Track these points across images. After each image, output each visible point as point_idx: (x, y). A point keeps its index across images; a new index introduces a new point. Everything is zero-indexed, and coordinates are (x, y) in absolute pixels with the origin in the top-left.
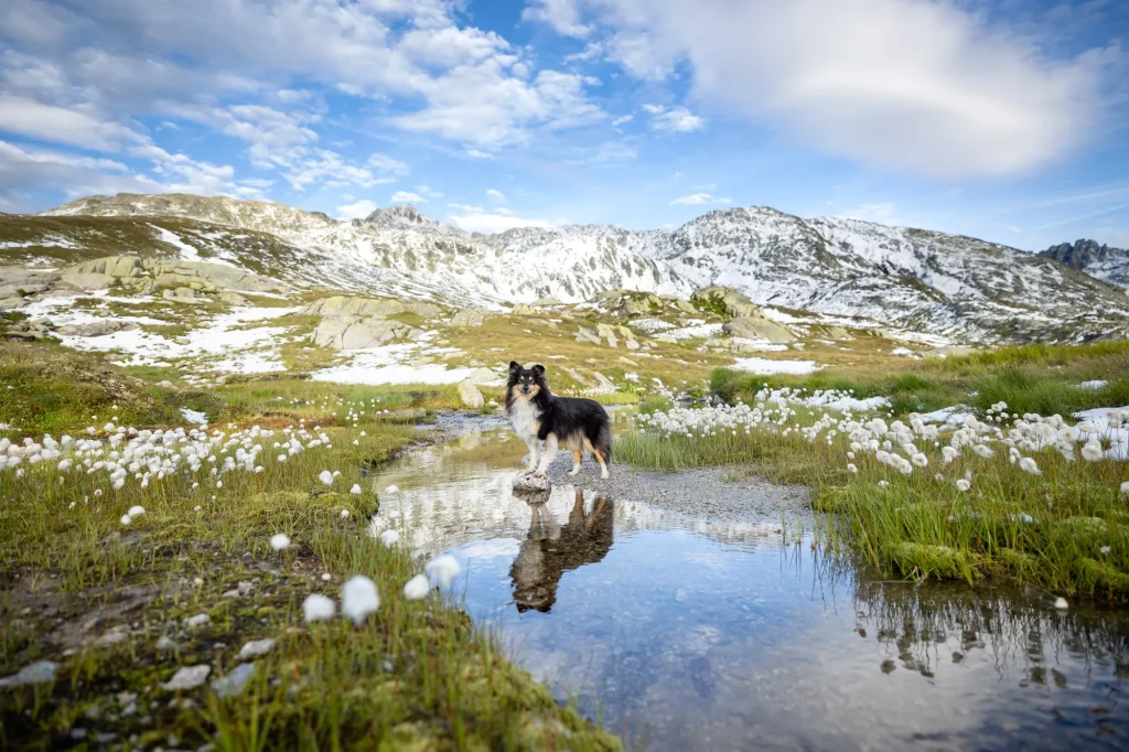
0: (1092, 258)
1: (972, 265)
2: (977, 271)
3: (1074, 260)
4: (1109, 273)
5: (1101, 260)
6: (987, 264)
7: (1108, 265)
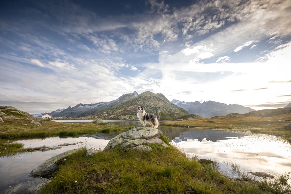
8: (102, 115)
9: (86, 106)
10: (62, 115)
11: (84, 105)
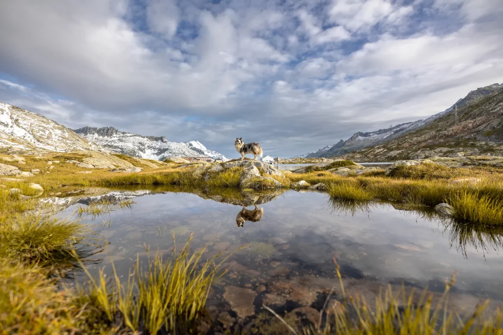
0: (114, 133)
1: (33, 126)
2: (34, 128)
3: (109, 133)
4: (118, 138)
5: (116, 134)
6: (40, 126)
7: (118, 136)
8: (371, 152)
9: (370, 135)
10: (330, 154)
11: (366, 135)
